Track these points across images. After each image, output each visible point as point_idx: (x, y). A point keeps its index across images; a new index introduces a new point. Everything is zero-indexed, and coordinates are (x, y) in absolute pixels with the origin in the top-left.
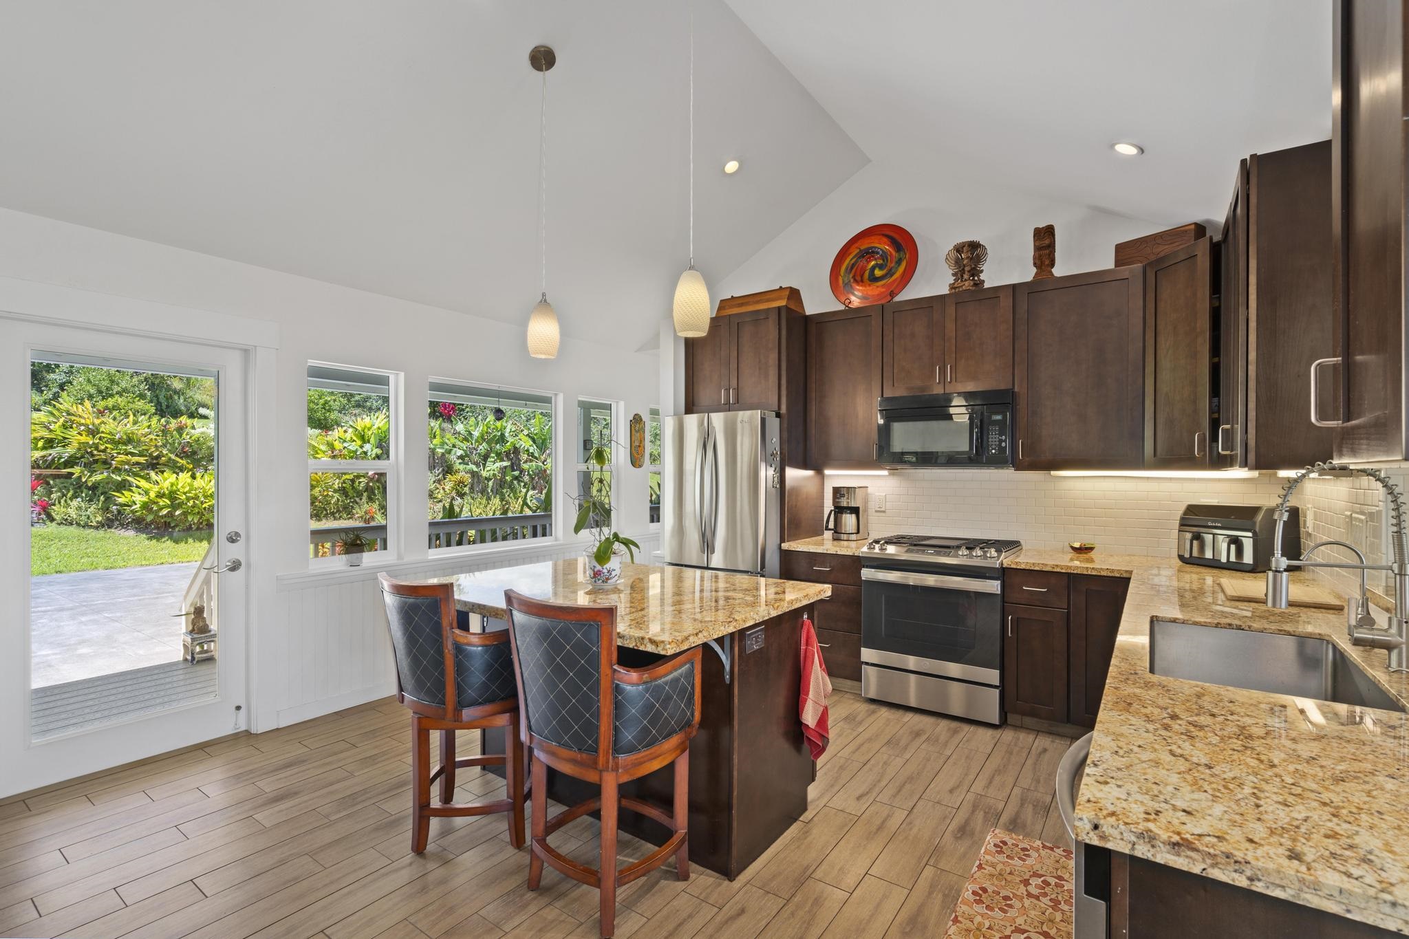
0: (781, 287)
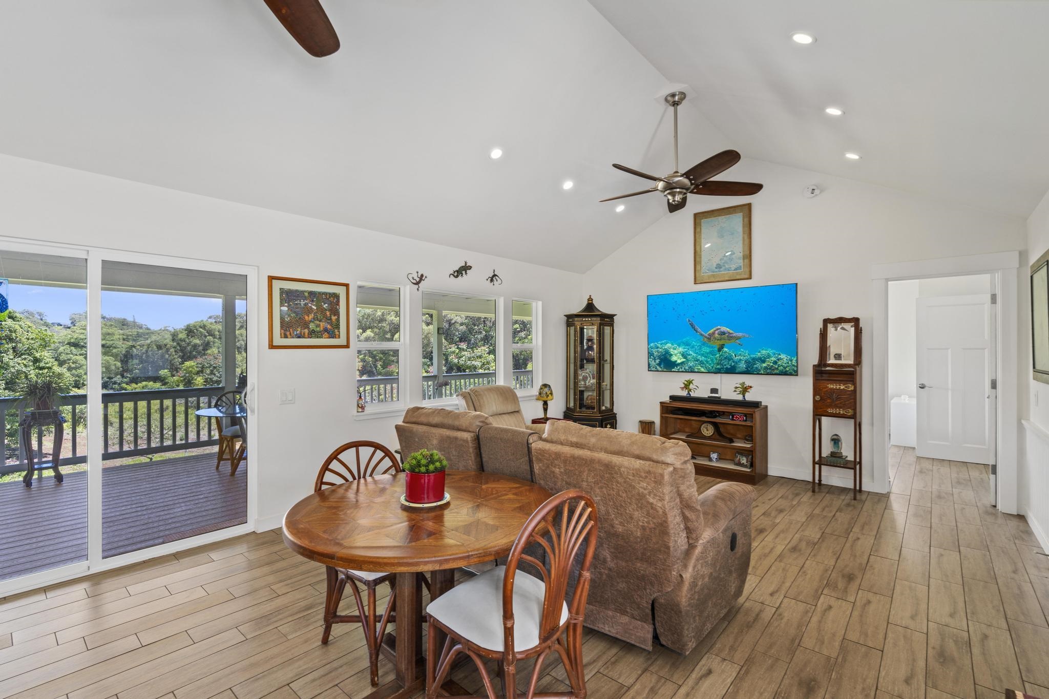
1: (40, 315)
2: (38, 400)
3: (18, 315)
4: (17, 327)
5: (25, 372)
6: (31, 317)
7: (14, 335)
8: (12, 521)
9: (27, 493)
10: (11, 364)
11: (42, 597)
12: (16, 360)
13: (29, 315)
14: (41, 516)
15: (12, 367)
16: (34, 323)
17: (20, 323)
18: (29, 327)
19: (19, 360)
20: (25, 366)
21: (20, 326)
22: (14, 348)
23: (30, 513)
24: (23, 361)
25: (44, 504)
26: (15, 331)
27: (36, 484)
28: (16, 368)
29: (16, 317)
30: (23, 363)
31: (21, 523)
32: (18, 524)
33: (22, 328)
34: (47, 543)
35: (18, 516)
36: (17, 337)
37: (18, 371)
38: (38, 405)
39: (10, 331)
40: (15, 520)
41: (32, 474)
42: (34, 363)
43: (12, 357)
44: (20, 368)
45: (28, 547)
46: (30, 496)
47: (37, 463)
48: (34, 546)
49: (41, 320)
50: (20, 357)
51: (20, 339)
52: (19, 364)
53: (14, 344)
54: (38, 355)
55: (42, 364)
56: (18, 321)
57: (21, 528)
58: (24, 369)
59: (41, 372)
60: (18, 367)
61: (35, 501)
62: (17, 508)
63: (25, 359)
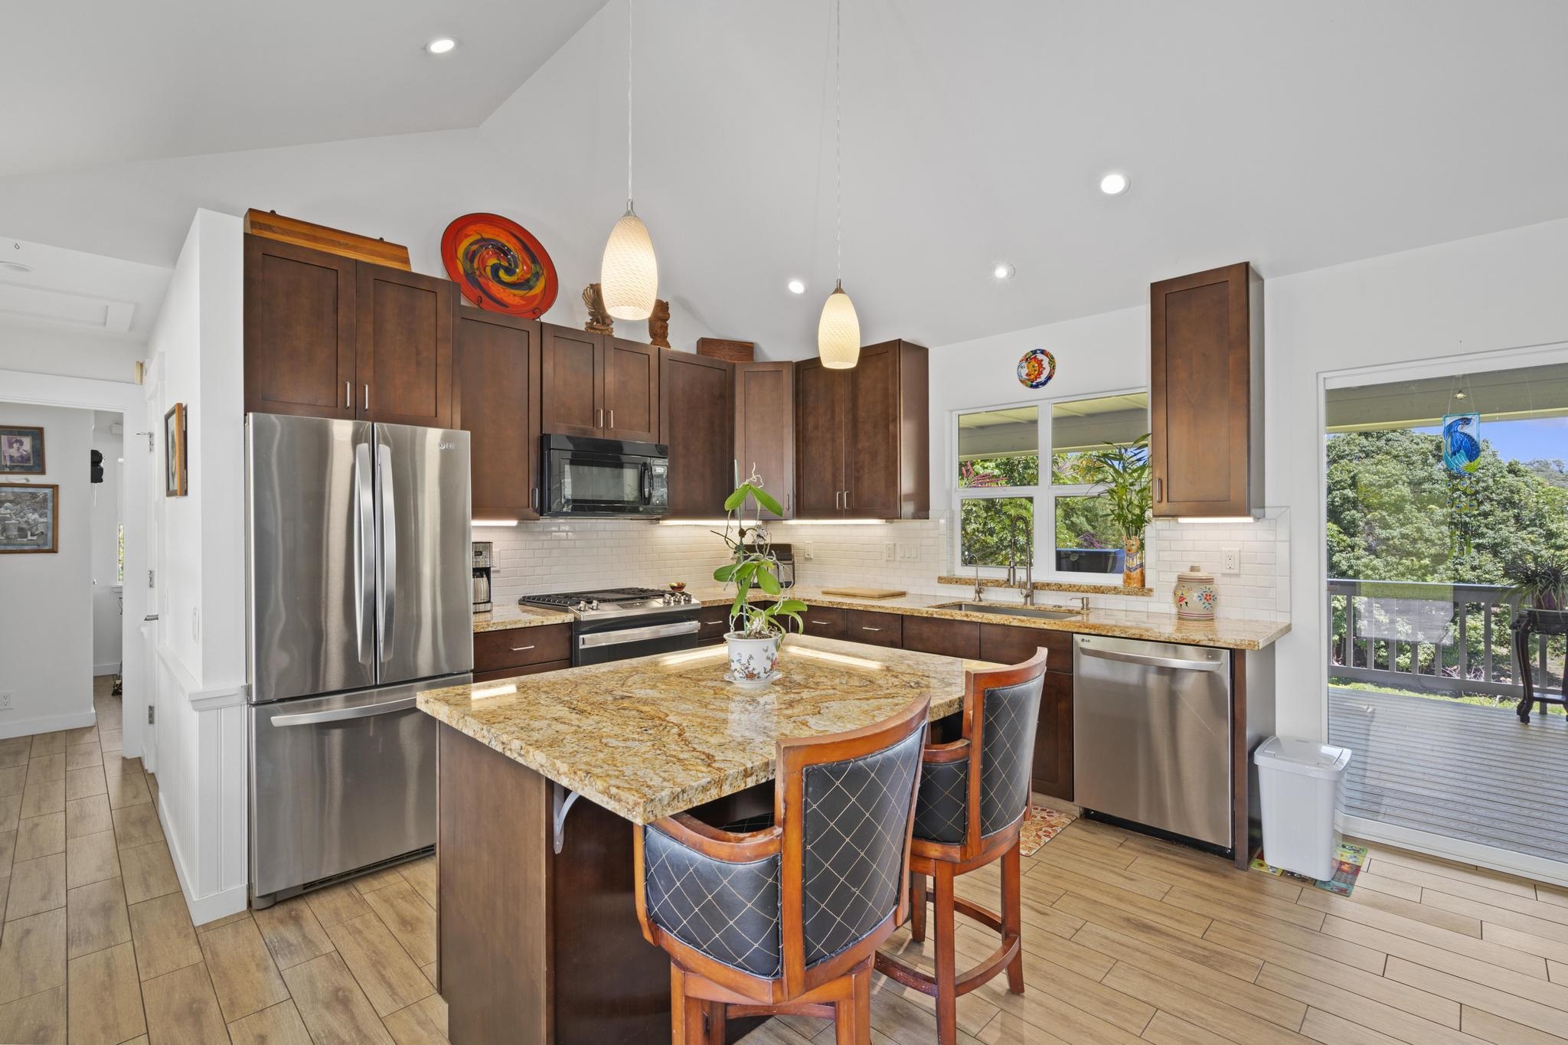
0: (381, 239)
1: (1559, 466)
2: (1538, 593)
3: (1522, 467)
4: (1521, 485)
5: (1532, 552)
6: (1544, 469)
7: (1516, 497)
8: (1496, 764)
9: (1520, 731)
10: (1512, 540)
11: (1530, 893)
12: (1519, 533)
13: (1542, 467)
14: (1540, 771)
15: (1514, 544)
16: (1549, 477)
17: (1525, 479)
18: (1539, 484)
19: (1523, 534)
20: (1533, 543)
21: (1526, 483)
22: (1517, 518)
23: (1524, 762)
24: (1530, 536)
25: (1547, 755)
26: (1518, 491)
27: (1537, 721)
28: (1520, 547)
29: (1519, 470)
30: (1530, 539)
31: (1508, 772)
32: (1503, 771)
33: (1528, 486)
34: (1546, 816)
35: (1506, 760)
36: (1521, 500)
37: (1522, 550)
38: (1539, 601)
39: (1512, 492)
40: (1500, 764)
41: (1530, 707)
42: (1547, 540)
43: (1512, 530)
44: (1524, 546)
45: (1516, 810)
46: (1525, 736)
47: (1538, 690)
48: (1526, 812)
49: (1561, 472)
50: (1525, 529)
51: (1526, 504)
52: (1523, 540)
53: (1516, 511)
54: (1553, 527)
55: (1560, 542)
56: (1523, 476)
57: (1509, 779)
58: (1531, 548)
59: (1558, 553)
60: (1522, 545)
61: (1534, 747)
62: (1505, 748)
63: (1532, 533)
